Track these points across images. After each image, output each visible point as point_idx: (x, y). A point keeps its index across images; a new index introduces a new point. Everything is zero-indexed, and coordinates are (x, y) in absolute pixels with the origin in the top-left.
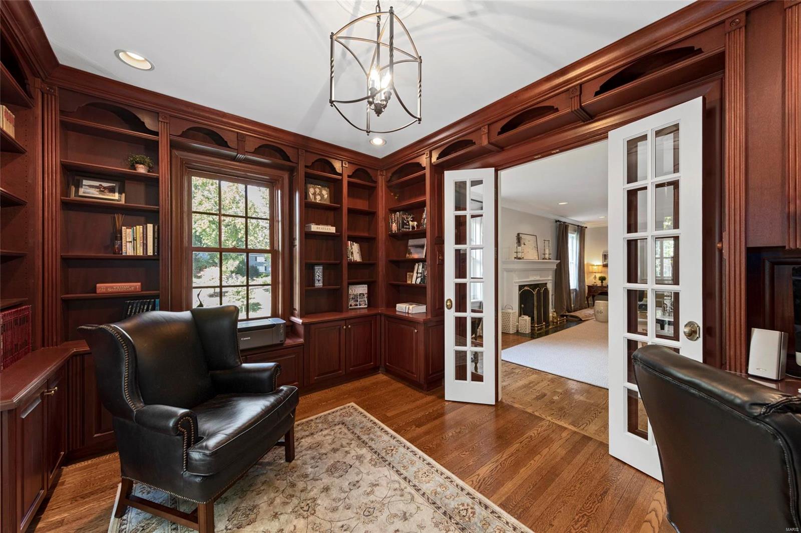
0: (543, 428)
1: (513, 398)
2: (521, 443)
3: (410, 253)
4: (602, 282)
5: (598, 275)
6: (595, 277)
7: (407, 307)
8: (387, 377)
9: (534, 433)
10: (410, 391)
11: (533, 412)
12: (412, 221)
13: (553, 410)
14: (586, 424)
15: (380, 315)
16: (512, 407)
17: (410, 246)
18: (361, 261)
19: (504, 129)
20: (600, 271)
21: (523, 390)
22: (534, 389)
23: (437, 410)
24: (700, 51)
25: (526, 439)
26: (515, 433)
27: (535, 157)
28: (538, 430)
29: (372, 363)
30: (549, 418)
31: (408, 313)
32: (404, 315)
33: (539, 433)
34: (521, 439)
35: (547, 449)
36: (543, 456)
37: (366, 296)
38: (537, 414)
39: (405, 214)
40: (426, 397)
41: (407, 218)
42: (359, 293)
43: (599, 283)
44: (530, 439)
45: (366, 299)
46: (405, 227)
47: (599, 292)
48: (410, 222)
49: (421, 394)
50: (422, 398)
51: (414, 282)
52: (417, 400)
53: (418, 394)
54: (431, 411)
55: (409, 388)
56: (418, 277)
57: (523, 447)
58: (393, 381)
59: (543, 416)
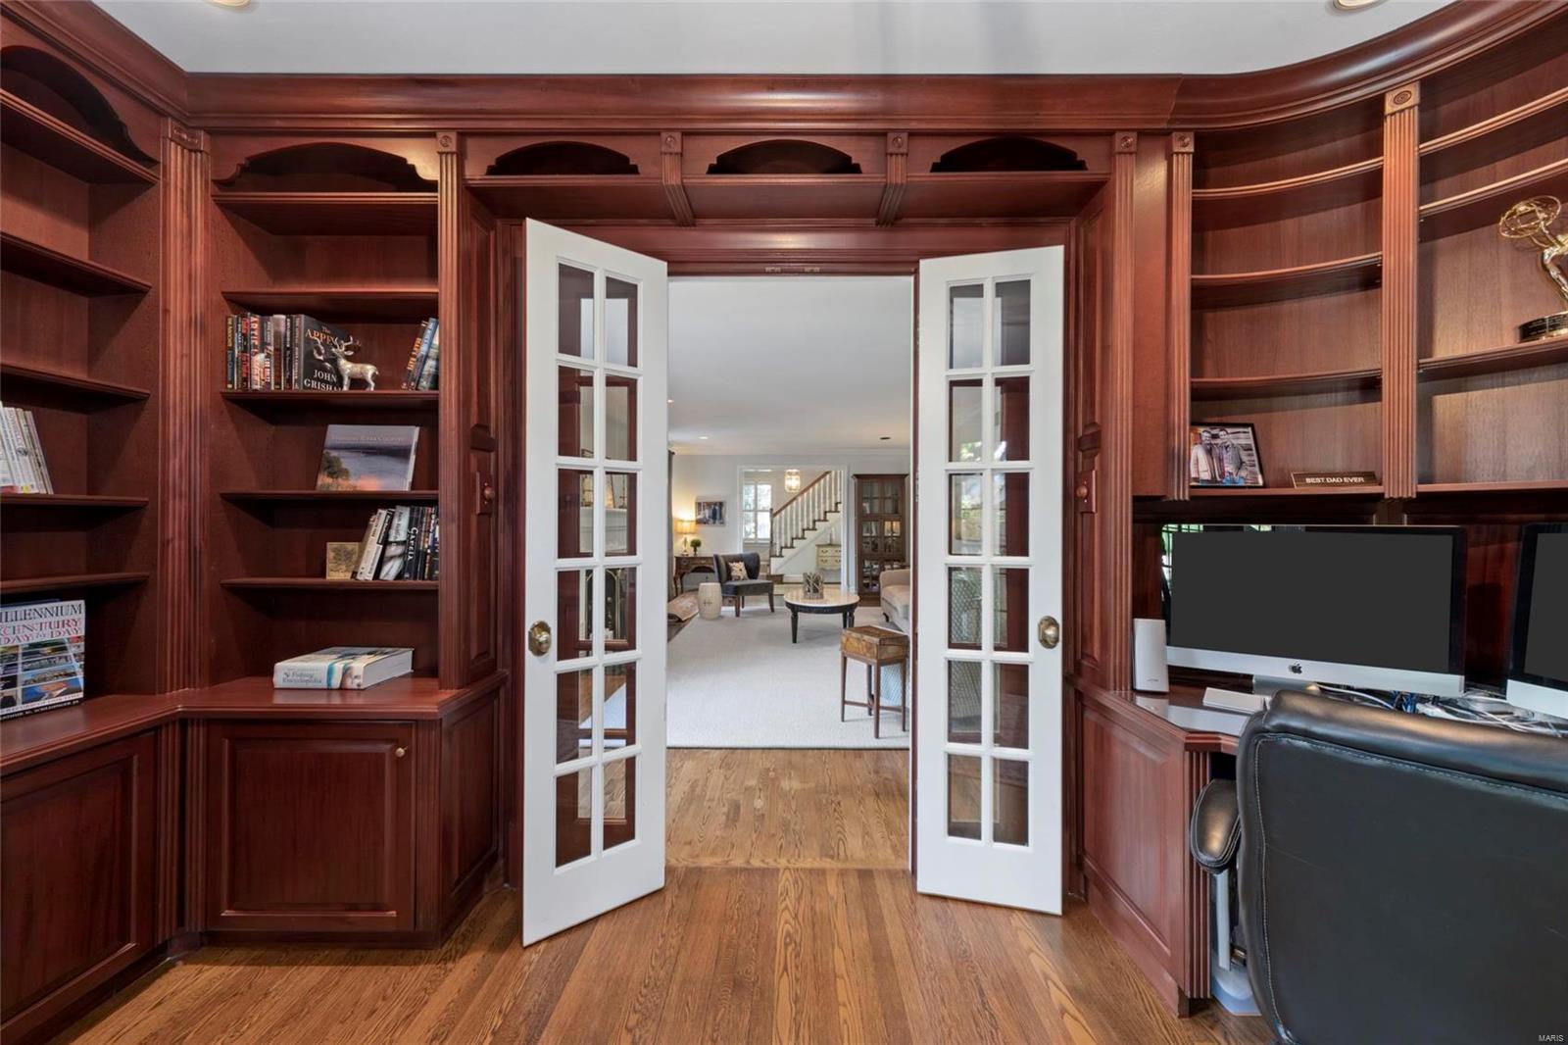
0: (792, 894)
1: (685, 843)
2: (785, 969)
3: (336, 471)
4: (695, 550)
5: (690, 538)
6: (685, 541)
7: (339, 666)
8: (224, 969)
9: (786, 922)
10: (366, 981)
11: (748, 862)
12: (348, 358)
13: (774, 835)
14: (841, 842)
15: (183, 722)
16: (700, 870)
17: (336, 448)
18: (51, 492)
19: (726, 164)
20: (693, 531)
21: (691, 811)
22: (709, 800)
23: (516, 1007)
24: (1081, 166)
25: (786, 949)
26: (756, 946)
27: (768, 269)
28: (786, 908)
29: (130, 945)
30: (783, 862)
31: (342, 689)
32: (323, 701)
33: (796, 915)
34: (779, 959)
35: (837, 949)
36: (845, 975)
37: (76, 649)
38: (756, 863)
39: (321, 331)
40: (447, 972)
41: (327, 346)
42: (24, 643)
43: (691, 552)
44: (793, 945)
45: (77, 667)
46: (317, 374)
47: (694, 567)
48: (343, 362)
49: (424, 971)
50: (435, 983)
51: (366, 574)
52: (418, 1004)
53: (411, 977)
54: (498, 1021)
55: (359, 972)
56: (392, 558)
57: (797, 980)
58: (267, 975)
59: (772, 864)
